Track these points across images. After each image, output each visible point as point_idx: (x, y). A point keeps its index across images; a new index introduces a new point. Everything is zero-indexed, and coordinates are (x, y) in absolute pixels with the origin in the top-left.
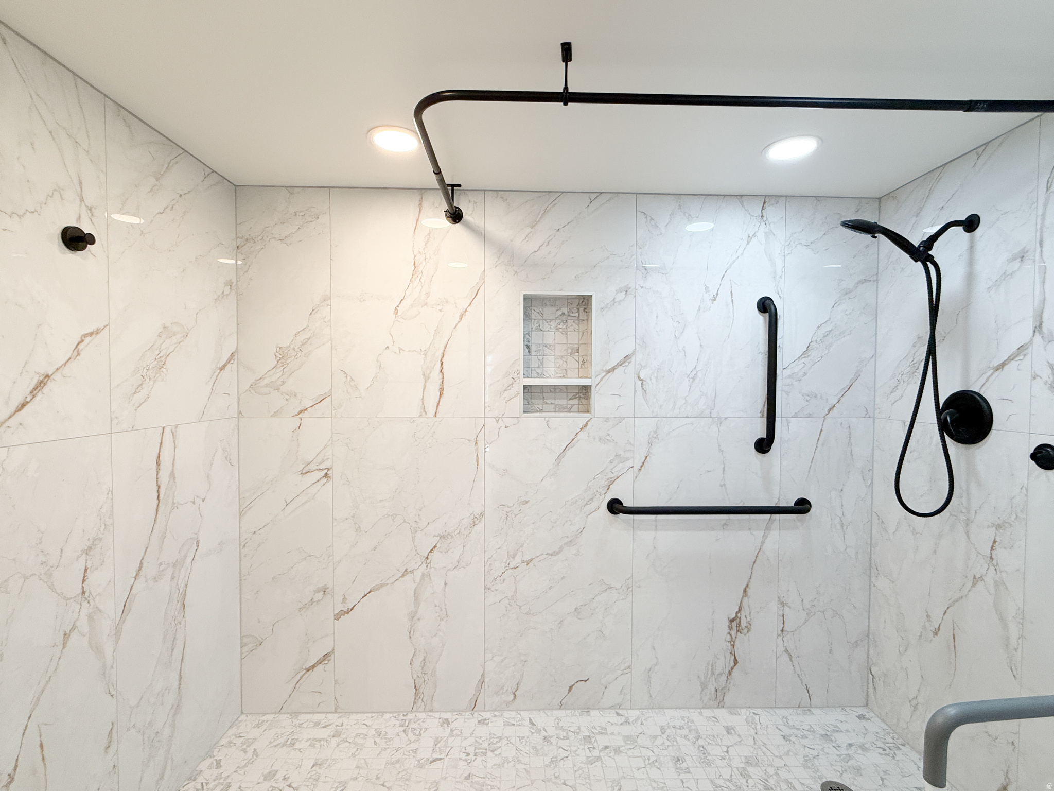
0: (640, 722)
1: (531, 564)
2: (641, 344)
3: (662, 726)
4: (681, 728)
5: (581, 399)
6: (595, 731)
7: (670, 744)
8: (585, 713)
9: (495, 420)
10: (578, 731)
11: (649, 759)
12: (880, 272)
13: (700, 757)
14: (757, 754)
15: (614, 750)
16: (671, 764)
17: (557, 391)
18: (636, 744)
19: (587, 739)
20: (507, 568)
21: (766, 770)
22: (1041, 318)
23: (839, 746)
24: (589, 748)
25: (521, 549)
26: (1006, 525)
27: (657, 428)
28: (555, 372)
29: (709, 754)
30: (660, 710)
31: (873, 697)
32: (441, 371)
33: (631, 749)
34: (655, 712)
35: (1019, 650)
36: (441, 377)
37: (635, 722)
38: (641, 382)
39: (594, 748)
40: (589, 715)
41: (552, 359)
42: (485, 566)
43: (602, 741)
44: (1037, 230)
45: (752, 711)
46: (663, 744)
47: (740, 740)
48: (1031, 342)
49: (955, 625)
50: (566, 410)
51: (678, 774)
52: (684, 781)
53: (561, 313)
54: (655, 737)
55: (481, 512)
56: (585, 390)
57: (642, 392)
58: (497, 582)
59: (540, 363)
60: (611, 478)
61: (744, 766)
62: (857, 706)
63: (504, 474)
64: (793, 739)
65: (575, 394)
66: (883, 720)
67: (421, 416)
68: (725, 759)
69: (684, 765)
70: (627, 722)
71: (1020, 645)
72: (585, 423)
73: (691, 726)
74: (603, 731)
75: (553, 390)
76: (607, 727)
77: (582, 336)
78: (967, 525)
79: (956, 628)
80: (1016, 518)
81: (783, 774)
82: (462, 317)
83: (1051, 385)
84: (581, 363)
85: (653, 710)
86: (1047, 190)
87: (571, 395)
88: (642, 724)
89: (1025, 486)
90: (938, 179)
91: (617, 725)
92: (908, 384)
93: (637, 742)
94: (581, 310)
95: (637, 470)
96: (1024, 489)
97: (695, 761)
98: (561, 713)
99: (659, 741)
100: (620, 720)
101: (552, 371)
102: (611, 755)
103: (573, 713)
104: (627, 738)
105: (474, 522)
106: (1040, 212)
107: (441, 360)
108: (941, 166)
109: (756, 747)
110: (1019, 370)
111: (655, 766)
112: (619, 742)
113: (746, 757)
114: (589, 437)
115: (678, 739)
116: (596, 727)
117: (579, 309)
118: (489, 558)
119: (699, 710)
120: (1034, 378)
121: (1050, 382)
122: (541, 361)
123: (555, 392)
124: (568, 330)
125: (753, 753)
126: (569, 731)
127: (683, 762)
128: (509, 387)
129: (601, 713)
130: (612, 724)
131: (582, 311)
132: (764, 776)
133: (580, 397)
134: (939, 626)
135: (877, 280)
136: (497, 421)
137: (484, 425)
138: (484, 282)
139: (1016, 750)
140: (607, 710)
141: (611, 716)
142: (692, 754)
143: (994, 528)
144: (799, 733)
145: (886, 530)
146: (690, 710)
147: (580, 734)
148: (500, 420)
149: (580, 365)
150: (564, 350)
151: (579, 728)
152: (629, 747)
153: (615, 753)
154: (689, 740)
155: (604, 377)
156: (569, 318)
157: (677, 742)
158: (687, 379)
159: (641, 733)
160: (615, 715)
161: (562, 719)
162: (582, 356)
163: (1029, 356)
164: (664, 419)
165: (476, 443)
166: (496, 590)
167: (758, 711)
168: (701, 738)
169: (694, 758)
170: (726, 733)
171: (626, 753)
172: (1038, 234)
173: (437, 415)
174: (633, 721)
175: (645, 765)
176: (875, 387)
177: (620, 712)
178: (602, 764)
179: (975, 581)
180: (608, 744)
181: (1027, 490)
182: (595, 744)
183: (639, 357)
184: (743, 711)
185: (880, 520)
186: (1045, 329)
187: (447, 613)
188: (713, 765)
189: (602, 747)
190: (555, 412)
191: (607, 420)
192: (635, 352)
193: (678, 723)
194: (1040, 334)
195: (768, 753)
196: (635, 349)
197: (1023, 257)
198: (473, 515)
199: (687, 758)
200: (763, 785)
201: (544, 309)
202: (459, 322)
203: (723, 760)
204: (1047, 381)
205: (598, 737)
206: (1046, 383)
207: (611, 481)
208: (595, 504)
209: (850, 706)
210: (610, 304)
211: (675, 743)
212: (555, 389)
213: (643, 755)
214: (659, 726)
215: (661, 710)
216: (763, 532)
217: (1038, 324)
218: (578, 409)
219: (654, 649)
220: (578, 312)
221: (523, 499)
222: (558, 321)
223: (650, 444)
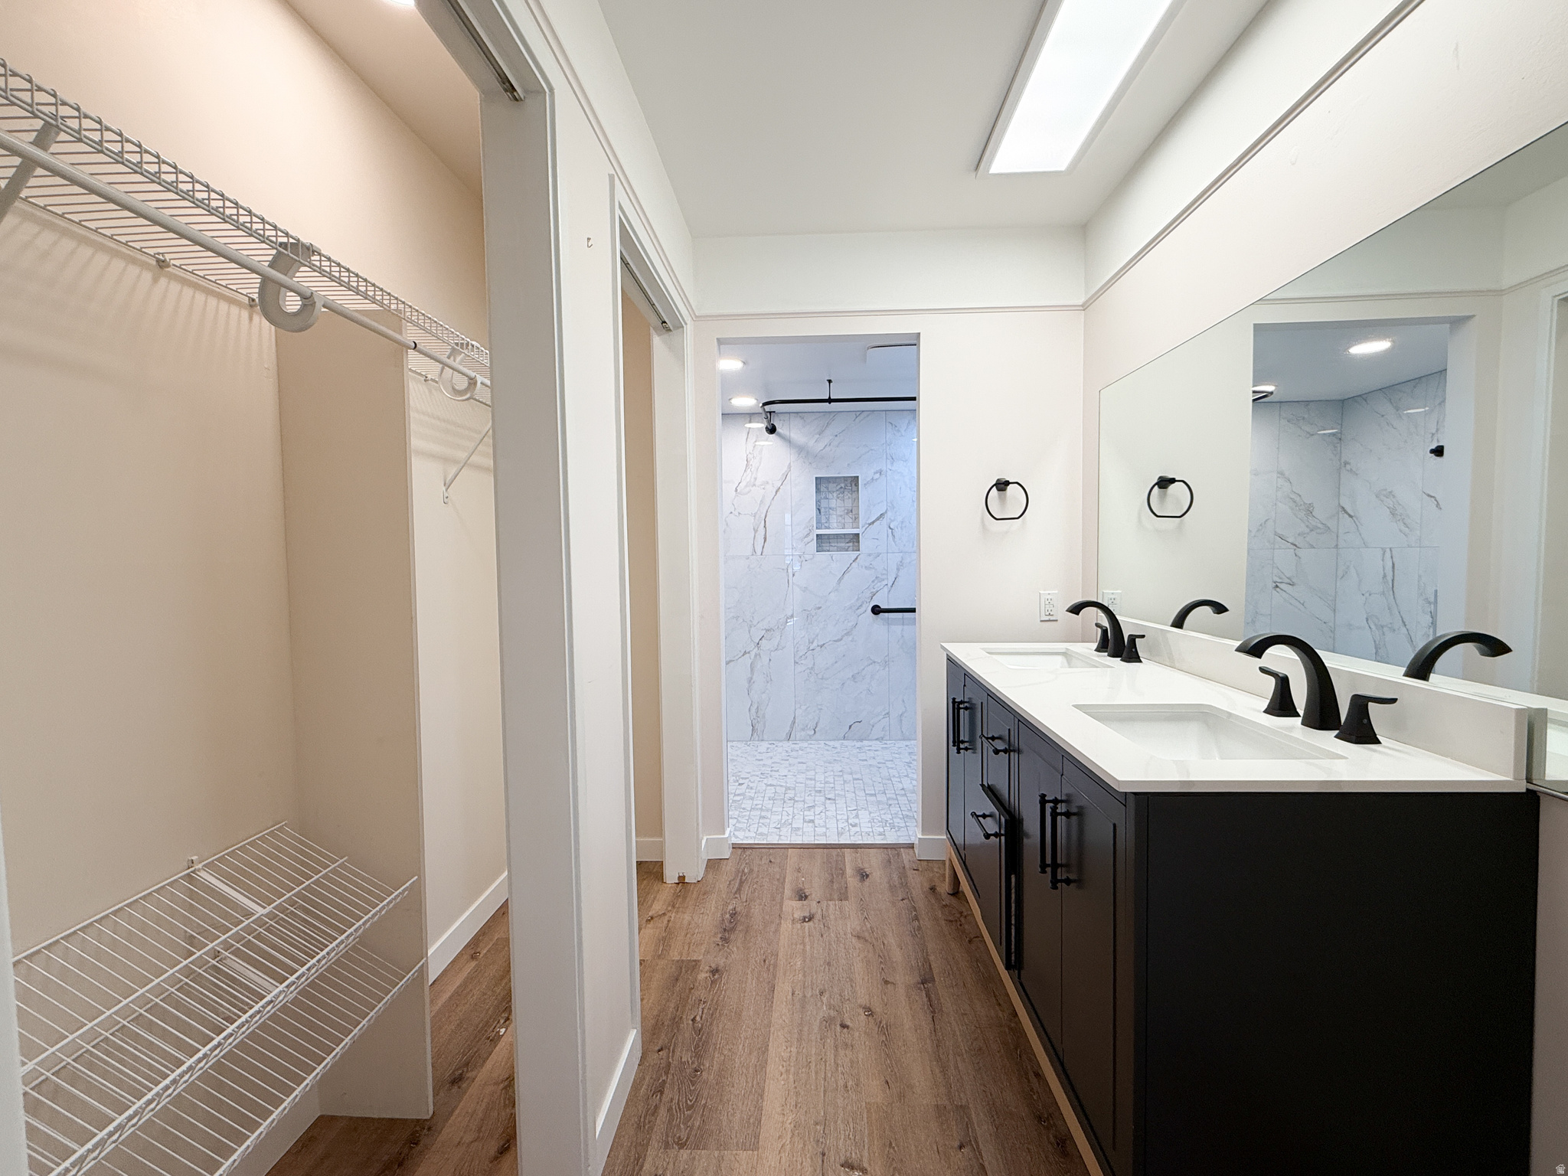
1: (824, 647)
2: (891, 506)
8: (860, 742)
17: (839, 537)
20: (808, 650)
25: (817, 638)
27: (902, 559)
28: (837, 525)
32: (765, 527)
36: (765, 530)
38: (891, 530)
40: (863, 744)
41: (835, 517)
42: (794, 648)
50: (844, 550)
53: (840, 487)
55: (791, 614)
57: (892, 537)
58: (802, 658)
59: (827, 520)
60: (873, 592)
63: (805, 591)
65: (850, 539)
67: (753, 555)
72: (856, 557)
75: (836, 537)
77: (854, 501)
82: (777, 492)
84: (853, 519)
87: (848, 541)
94: (853, 485)
95: (890, 587)
98: (845, 742)
101: (835, 525)
103: (852, 742)
107: (765, 520)
114: (858, 565)
118: (797, 644)
122: (828, 518)
124: (845, 498)
128: (807, 536)
129: (870, 742)
133: (853, 542)
136: (800, 557)
137: (792, 560)
138: (790, 470)
140: (874, 741)
141: (877, 745)
148: (802, 557)
149: (853, 521)
150: (843, 511)
155: (867, 528)
156: (846, 490)
161: (846, 746)
162: (854, 514)
164: (907, 553)
165: (788, 571)
166: (802, 664)
173: (763, 554)
177: (883, 742)
183: (889, 514)
187: (771, 678)
190: (837, 551)
191: (870, 555)
192: (887, 511)
196: (887, 509)
201: (829, 485)
202: (775, 495)
207: (874, 594)
208: (863, 609)
210: (870, 482)
218: (851, 548)
219: (903, 701)
220: (851, 486)
221: (818, 606)
222: (838, 492)
223: (898, 569)
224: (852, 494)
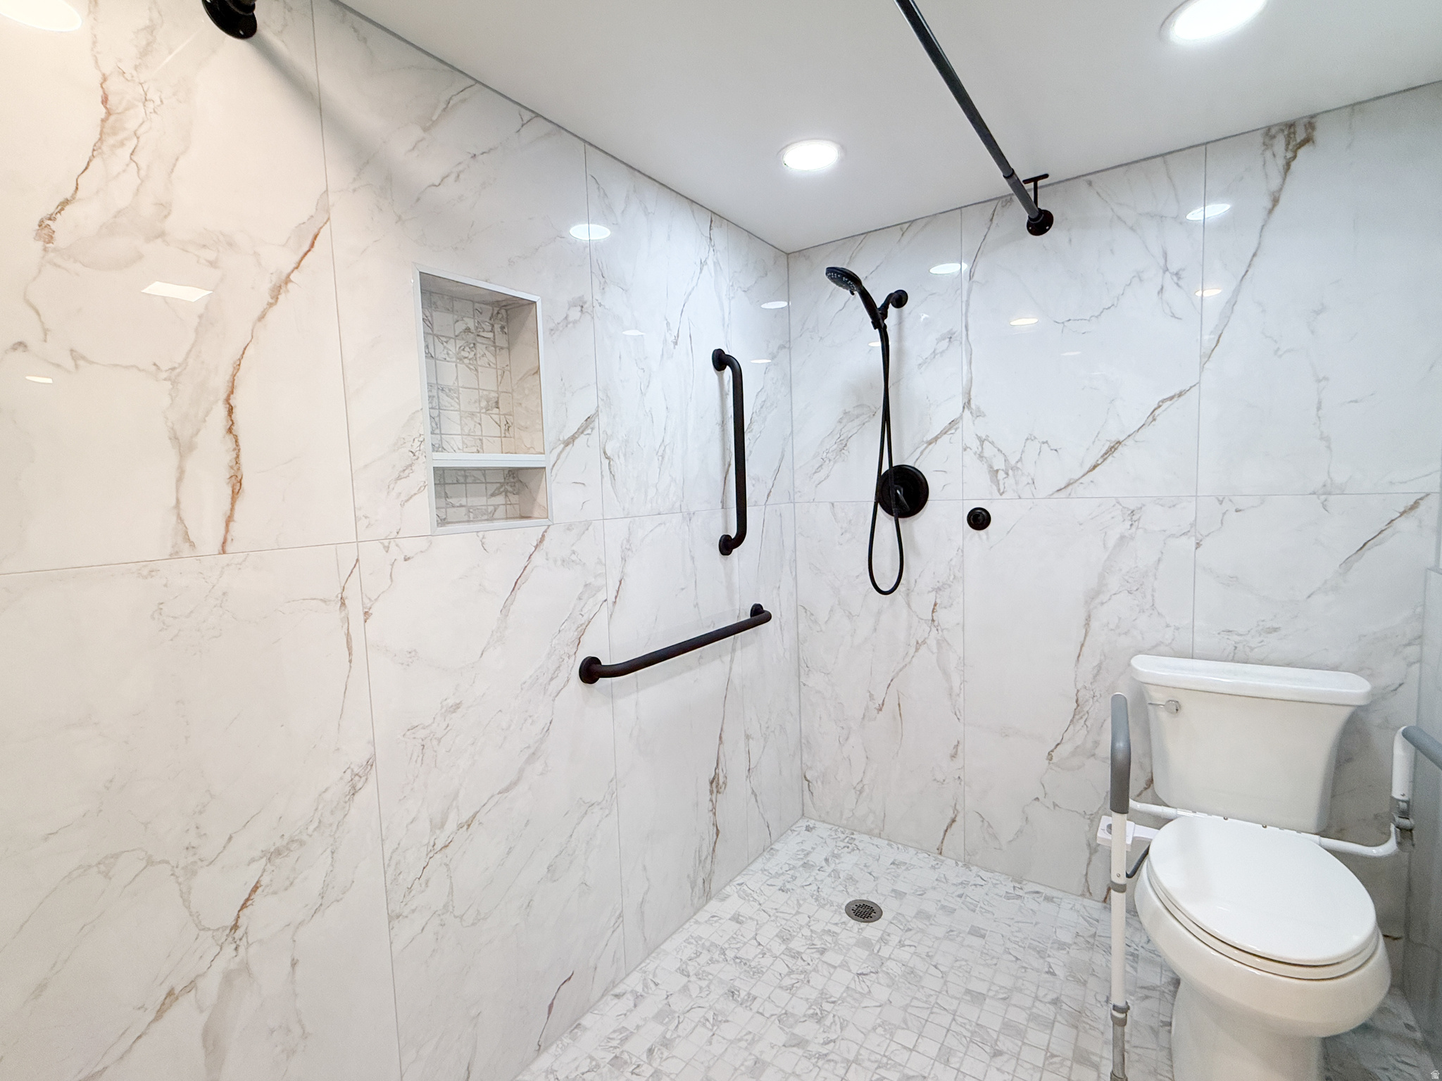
0: (652, 985)
1: (474, 825)
2: (605, 399)
3: (679, 968)
4: (698, 954)
5: (509, 494)
6: (615, 1043)
7: (707, 982)
8: (576, 1030)
9: (381, 547)
10: (594, 1063)
11: (708, 1020)
12: (792, 338)
13: (745, 971)
14: (781, 925)
15: (661, 1045)
16: (733, 1005)
17: (469, 480)
18: (677, 1015)
19: (617, 1062)
20: (431, 855)
21: (803, 935)
22: (970, 395)
23: (822, 867)
24: (632, 1073)
25: (454, 804)
26: (945, 586)
27: (630, 534)
28: (463, 442)
29: (749, 960)
30: (656, 951)
31: (810, 802)
32: (230, 430)
33: (677, 1026)
34: (654, 958)
35: (962, 695)
36: (231, 445)
37: (647, 988)
38: (607, 461)
39: (638, 1066)
40: (586, 1029)
41: (455, 416)
42: (385, 873)
43: (636, 1047)
44: (962, 315)
45: (735, 883)
46: (701, 988)
47: (756, 922)
48: (961, 417)
49: (900, 694)
50: (486, 517)
51: (748, 1008)
52: (761, 1011)
53: (464, 327)
54: (685, 989)
55: (368, 757)
56: (514, 478)
57: (610, 478)
58: (413, 893)
59: (434, 425)
60: (581, 625)
61: (785, 947)
62: (797, 822)
63: (410, 660)
64: (788, 886)
65: (498, 485)
66: (824, 822)
67: (175, 555)
68: (765, 954)
69: (743, 994)
70: (638, 998)
71: (962, 691)
72: (540, 536)
73: (703, 944)
74: (625, 1034)
75: (462, 480)
76: (624, 1024)
77: (502, 377)
78: (908, 595)
79: (901, 696)
80: (954, 578)
81: (818, 927)
82: (279, 293)
83: (979, 455)
84: (503, 427)
85: (650, 958)
86: (970, 279)
87: (492, 488)
88: (656, 985)
89: (961, 548)
90: (860, 247)
91: (631, 1011)
92: (835, 463)
93: (675, 1012)
94: (497, 327)
95: (611, 605)
96: (960, 550)
97: (745, 978)
98: (545, 1060)
99: (694, 991)
100: (628, 1001)
101: (457, 441)
102: (666, 1054)
103: (560, 1046)
104: (659, 1017)
105: (354, 787)
106: (965, 298)
107: (227, 400)
108: (862, 234)
109: (773, 918)
110: (951, 443)
111: (720, 1021)
112: (654, 1031)
113: (777, 936)
114: (547, 559)
115: (707, 969)
116: (611, 1036)
117: (493, 326)
118: (394, 851)
119: (692, 920)
120: (965, 450)
121: (978, 453)
122: (437, 419)
123: (466, 483)
124: (479, 363)
125: (777, 927)
126: (583, 1074)
127: (738, 991)
128: (407, 472)
129: (596, 1012)
130: (625, 1015)
131: (499, 330)
132: (808, 943)
133: (506, 492)
134: (884, 701)
135: (790, 348)
136: (387, 549)
137: (357, 560)
138: (329, 219)
139: (962, 783)
140: (602, 1002)
141: (612, 1009)
142: (737, 975)
143: (934, 592)
144: (787, 877)
145: (816, 622)
146: (685, 927)
147: (602, 1065)
148: (393, 548)
149: (503, 431)
150: (475, 402)
151: (592, 1059)
152: (672, 1027)
153: (667, 1048)
154: (718, 962)
155: (561, 452)
156: (479, 339)
157: (711, 974)
158: (656, 458)
159: (668, 996)
160: (616, 1001)
161: (555, 1067)
162: (504, 415)
163: (960, 430)
164: (637, 519)
165: (343, 604)
166: (413, 911)
167: (739, 880)
168: (726, 949)
169: (742, 976)
170: (738, 925)
171: (679, 1036)
172: (964, 318)
173: (229, 548)
174: (643, 990)
175: (711, 1030)
176: (793, 469)
177: (617, 991)
178: (668, 1076)
179: (918, 645)
180: (648, 1046)
181: (962, 551)
182: (634, 1060)
183: (603, 420)
184: (728, 888)
185: (808, 613)
186: (973, 406)
187: (303, 1028)
188: (764, 970)
189: (645, 1055)
190: (468, 521)
191: (569, 528)
192: (597, 411)
193: (689, 951)
194: (969, 409)
195: (788, 917)
196: (598, 407)
197: (951, 338)
198: (349, 772)
199: (737, 983)
200: (816, 952)
201: (434, 314)
202: (270, 305)
203: (765, 956)
204: (976, 452)
205: (627, 1047)
206: (975, 453)
207: (581, 630)
208: (563, 675)
209: (794, 824)
210: (561, 325)
211: (710, 977)
212: (466, 477)
213: (697, 1020)
214: (676, 971)
215: (658, 950)
216: (730, 656)
217: (967, 401)
218: (500, 512)
219: (645, 868)
220: (493, 331)
221: (451, 702)
222: (460, 343)
223: (624, 559)
224: (495, 356)
